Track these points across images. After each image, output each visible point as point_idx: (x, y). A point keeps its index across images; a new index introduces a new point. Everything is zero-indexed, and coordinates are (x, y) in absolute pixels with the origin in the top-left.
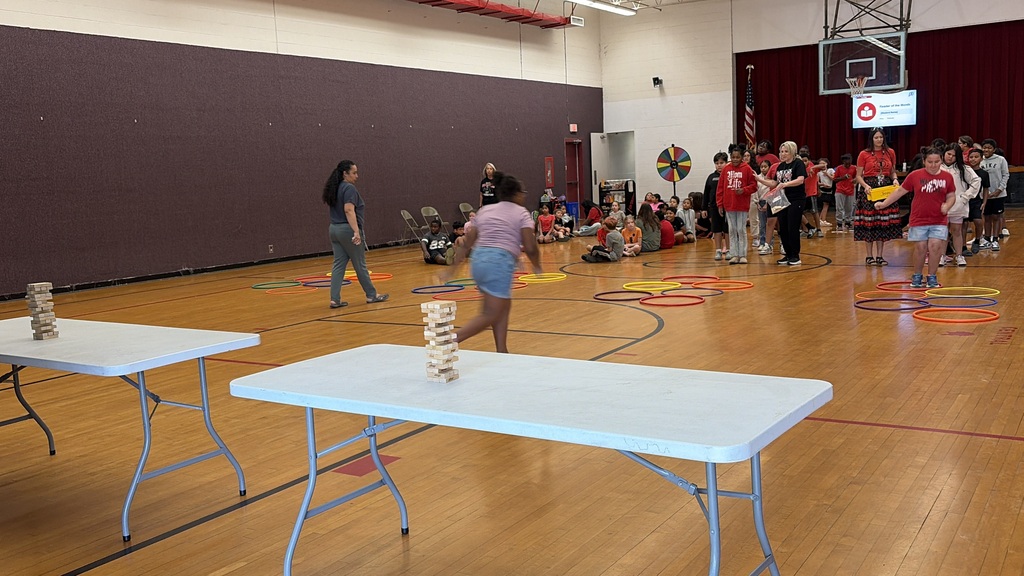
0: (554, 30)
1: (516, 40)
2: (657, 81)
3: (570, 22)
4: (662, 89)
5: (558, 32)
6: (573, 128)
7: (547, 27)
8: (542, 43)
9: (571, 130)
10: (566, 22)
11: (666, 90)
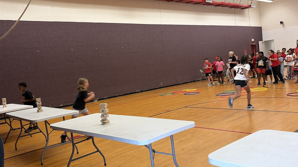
0: (245, 9)
1: (233, 14)
2: (281, 23)
3: (251, 6)
4: (283, 25)
5: (246, 10)
6: (253, 40)
7: (243, 9)
8: (241, 14)
9: (252, 41)
10: (250, 6)
11: (285, 25)
